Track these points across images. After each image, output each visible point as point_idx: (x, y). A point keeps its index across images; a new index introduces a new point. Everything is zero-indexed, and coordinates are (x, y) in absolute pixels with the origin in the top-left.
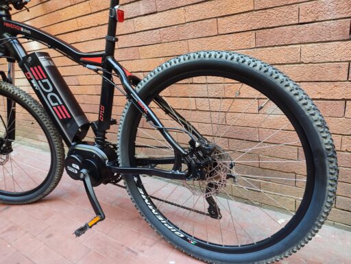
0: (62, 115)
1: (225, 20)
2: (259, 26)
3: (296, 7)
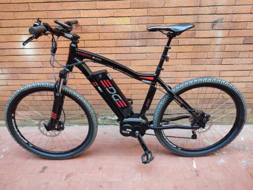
0: (123, 104)
1: (180, 54)
2: (194, 57)
3: (207, 53)
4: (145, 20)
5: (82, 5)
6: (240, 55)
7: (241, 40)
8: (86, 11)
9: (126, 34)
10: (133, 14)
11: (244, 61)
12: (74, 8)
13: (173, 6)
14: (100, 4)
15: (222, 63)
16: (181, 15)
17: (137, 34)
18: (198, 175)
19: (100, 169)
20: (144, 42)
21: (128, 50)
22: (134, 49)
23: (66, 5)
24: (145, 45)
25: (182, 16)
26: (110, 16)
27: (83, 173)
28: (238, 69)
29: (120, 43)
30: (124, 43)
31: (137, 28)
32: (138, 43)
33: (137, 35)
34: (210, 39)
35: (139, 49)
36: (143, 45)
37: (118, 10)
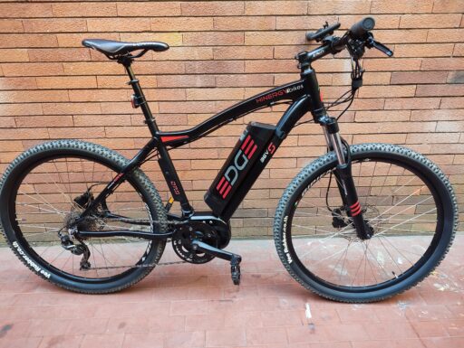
4: (210, 38)
5: (90, 8)
6: (387, 104)
7: (386, 78)
8: (98, 20)
9: (176, 64)
10: (187, 28)
11: (395, 115)
12: (74, 13)
13: (259, 13)
14: (124, 8)
15: (356, 120)
16: (276, 30)
17: (197, 65)
18: (313, 331)
19: (122, 325)
20: (209, 80)
21: (181, 94)
22: (193, 94)
23: (58, 8)
24: (213, 85)
25: (277, 33)
26: (143, 29)
27: (84, 335)
28: (385, 130)
29: (165, 80)
30: (174, 80)
31: (196, 53)
32: (199, 81)
33: (197, 67)
34: (331, 75)
35: (202, 94)
36: (208, 85)
37: (159, 19)
